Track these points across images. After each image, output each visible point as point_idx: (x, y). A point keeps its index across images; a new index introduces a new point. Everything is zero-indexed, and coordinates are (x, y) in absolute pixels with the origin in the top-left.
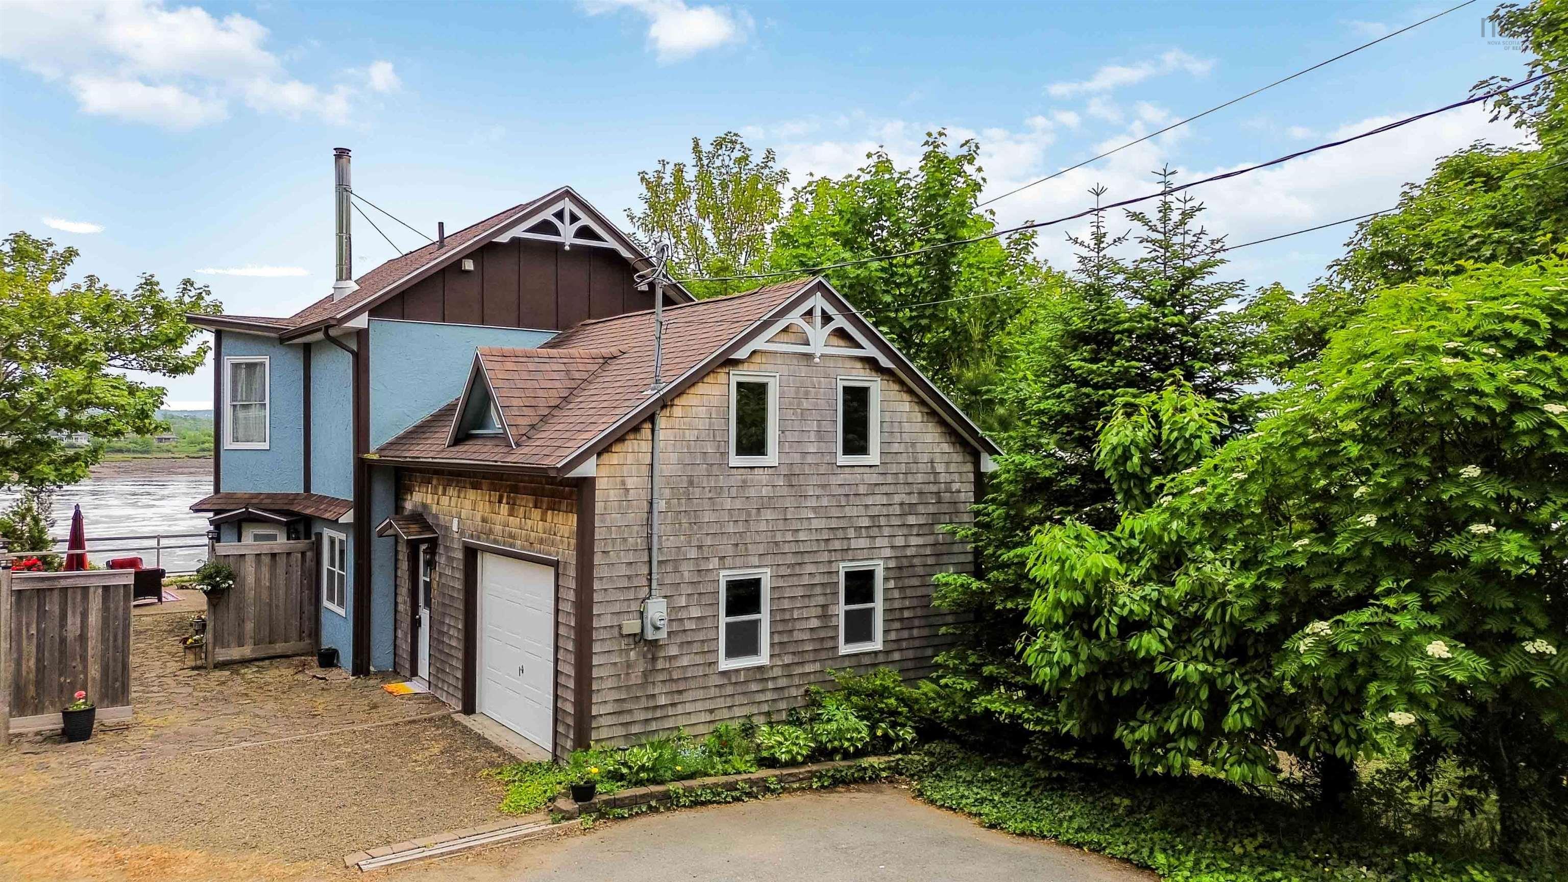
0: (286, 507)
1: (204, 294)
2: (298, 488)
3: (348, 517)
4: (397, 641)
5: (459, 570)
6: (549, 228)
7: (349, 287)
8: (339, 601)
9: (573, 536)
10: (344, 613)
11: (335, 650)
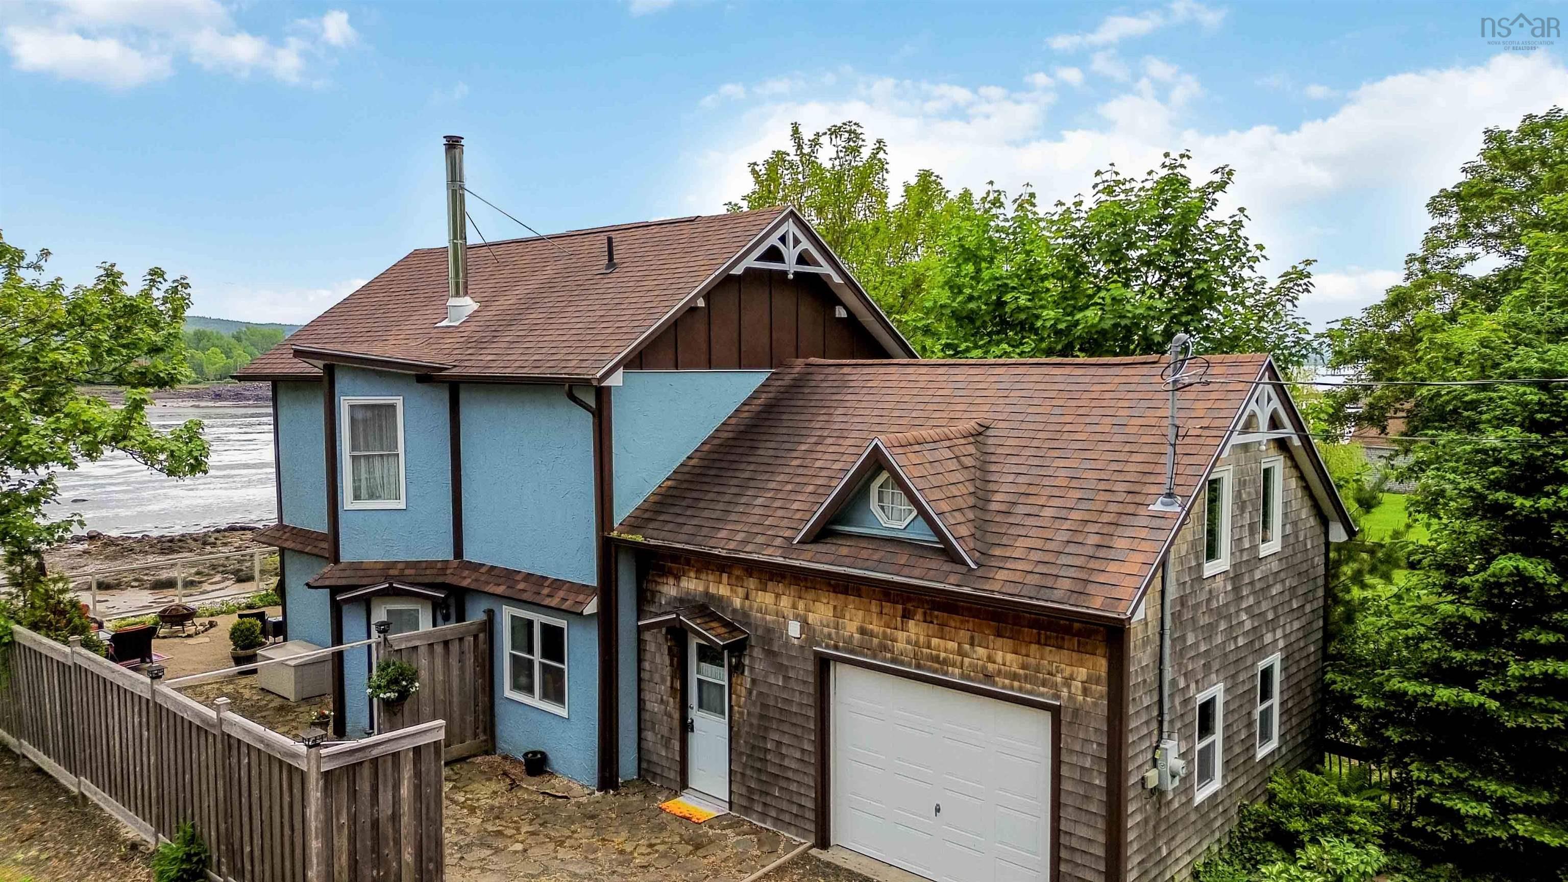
0: (440, 580)
1: (180, 288)
2: (445, 553)
3: (591, 608)
4: (645, 745)
5: (805, 682)
6: (774, 254)
7: (467, 304)
8: (545, 696)
9: (1098, 682)
10: (561, 711)
11: (542, 753)
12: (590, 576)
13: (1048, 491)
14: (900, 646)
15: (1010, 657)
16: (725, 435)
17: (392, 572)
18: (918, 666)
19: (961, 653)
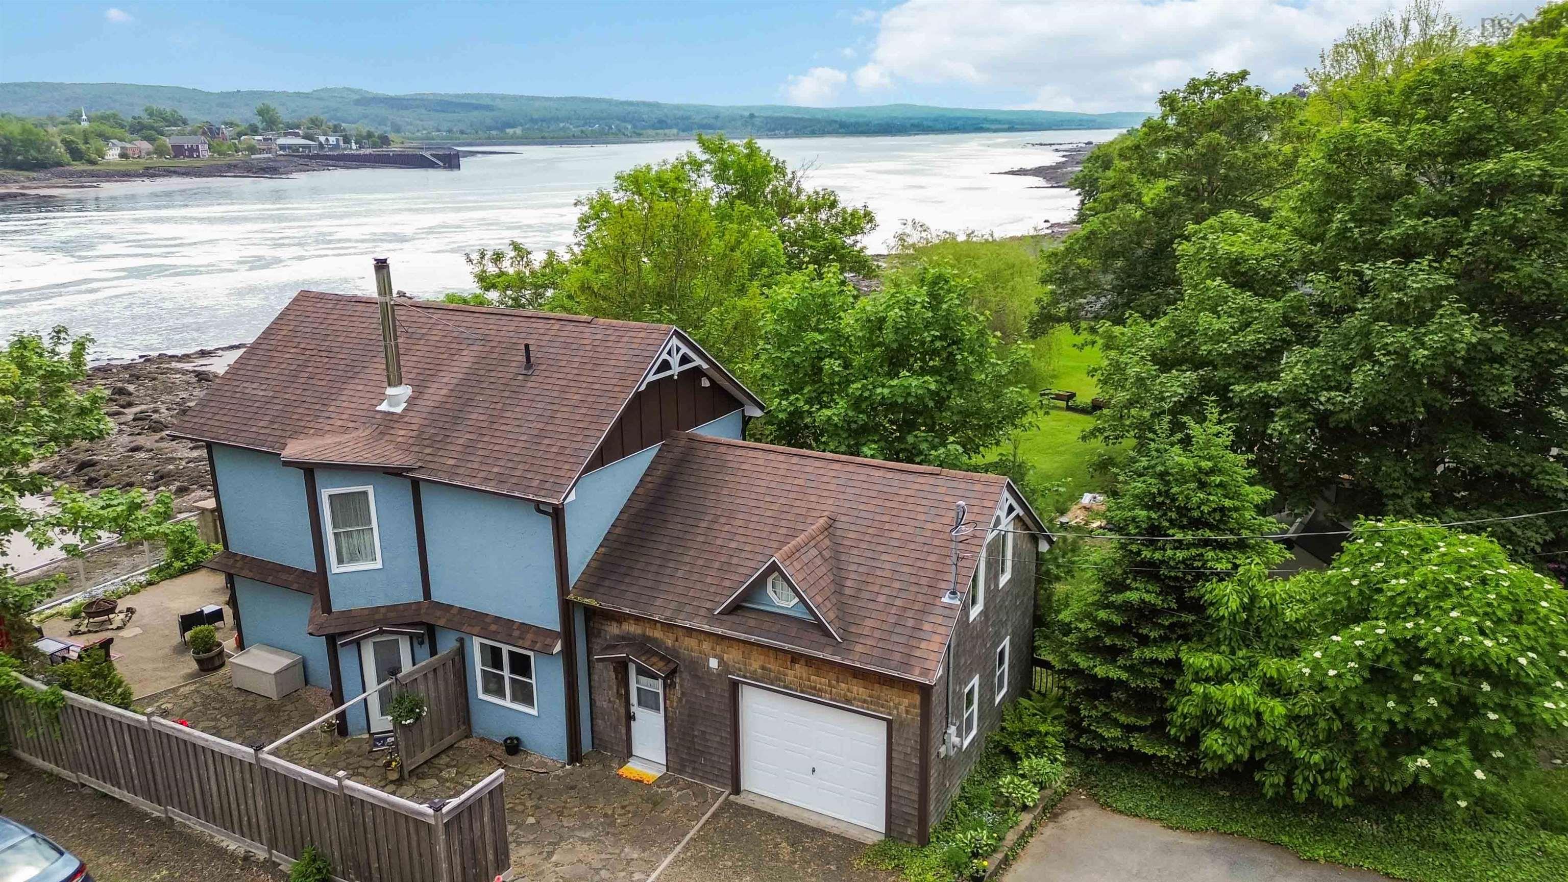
2: (417, 596)
3: (558, 648)
4: (596, 728)
5: (722, 696)
6: (665, 365)
7: (403, 392)
8: (514, 699)
9: (915, 707)
10: (534, 712)
11: (517, 739)
12: (555, 625)
13: (880, 581)
14: (789, 678)
15: (861, 689)
16: (637, 505)
17: (377, 617)
18: (802, 692)
19: (830, 685)
